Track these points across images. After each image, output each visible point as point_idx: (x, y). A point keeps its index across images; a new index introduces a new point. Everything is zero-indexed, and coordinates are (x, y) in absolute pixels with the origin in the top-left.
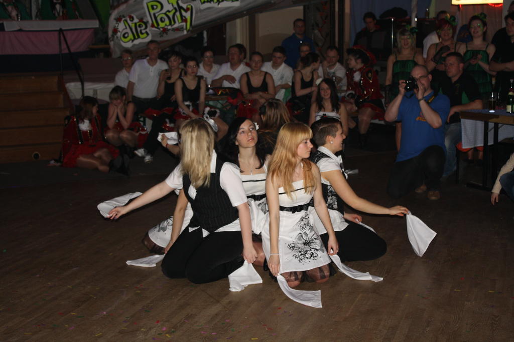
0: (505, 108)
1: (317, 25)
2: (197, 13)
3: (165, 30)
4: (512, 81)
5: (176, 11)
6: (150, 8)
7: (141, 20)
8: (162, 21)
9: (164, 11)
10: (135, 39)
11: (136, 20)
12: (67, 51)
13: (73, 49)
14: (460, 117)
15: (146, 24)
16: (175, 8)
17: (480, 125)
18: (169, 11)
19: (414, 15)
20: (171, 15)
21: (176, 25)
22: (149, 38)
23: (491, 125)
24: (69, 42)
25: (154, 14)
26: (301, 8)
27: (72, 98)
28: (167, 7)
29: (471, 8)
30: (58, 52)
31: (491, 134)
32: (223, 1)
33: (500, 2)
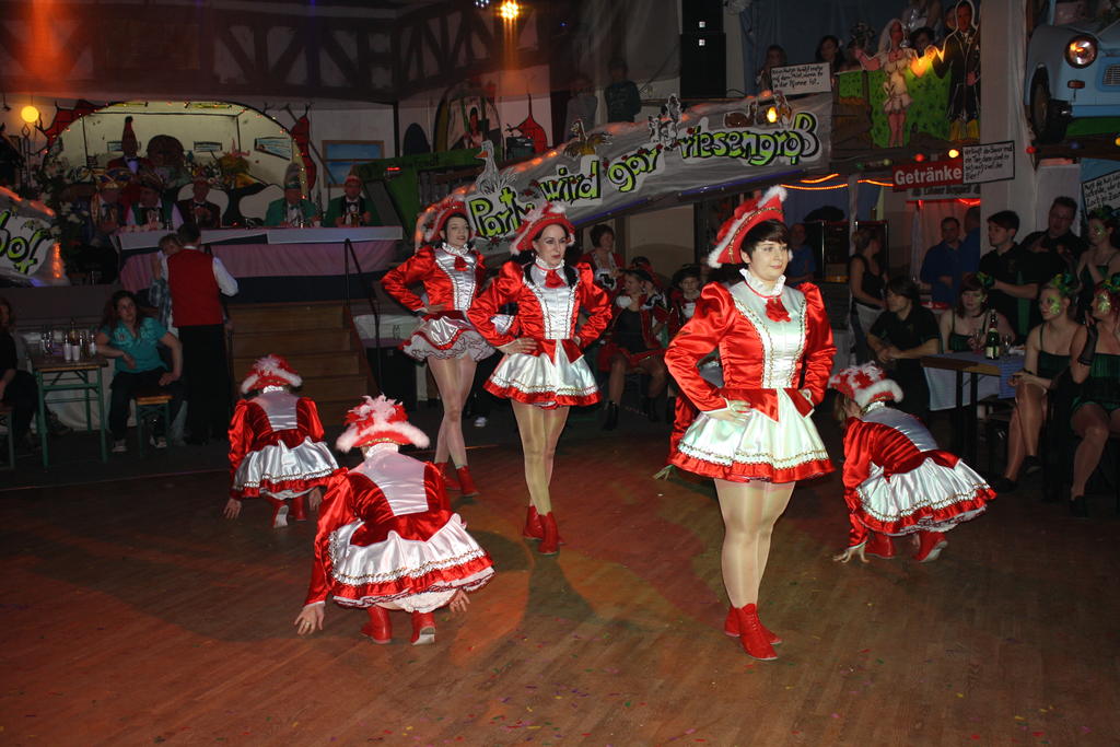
0: (985, 351)
3: (495, 241)
5: (511, 213)
6: (475, 210)
8: (491, 228)
9: (494, 213)
12: (356, 272)
13: (365, 268)
14: (922, 364)
16: (510, 209)
17: (951, 375)
18: (500, 213)
19: (853, 217)
20: (503, 218)
21: (512, 233)
23: (967, 376)
24: (359, 261)
25: (480, 218)
26: (691, 207)
27: (363, 337)
28: (499, 207)
29: (936, 205)
30: (343, 273)
31: (967, 390)
32: (578, 197)
33: (976, 196)
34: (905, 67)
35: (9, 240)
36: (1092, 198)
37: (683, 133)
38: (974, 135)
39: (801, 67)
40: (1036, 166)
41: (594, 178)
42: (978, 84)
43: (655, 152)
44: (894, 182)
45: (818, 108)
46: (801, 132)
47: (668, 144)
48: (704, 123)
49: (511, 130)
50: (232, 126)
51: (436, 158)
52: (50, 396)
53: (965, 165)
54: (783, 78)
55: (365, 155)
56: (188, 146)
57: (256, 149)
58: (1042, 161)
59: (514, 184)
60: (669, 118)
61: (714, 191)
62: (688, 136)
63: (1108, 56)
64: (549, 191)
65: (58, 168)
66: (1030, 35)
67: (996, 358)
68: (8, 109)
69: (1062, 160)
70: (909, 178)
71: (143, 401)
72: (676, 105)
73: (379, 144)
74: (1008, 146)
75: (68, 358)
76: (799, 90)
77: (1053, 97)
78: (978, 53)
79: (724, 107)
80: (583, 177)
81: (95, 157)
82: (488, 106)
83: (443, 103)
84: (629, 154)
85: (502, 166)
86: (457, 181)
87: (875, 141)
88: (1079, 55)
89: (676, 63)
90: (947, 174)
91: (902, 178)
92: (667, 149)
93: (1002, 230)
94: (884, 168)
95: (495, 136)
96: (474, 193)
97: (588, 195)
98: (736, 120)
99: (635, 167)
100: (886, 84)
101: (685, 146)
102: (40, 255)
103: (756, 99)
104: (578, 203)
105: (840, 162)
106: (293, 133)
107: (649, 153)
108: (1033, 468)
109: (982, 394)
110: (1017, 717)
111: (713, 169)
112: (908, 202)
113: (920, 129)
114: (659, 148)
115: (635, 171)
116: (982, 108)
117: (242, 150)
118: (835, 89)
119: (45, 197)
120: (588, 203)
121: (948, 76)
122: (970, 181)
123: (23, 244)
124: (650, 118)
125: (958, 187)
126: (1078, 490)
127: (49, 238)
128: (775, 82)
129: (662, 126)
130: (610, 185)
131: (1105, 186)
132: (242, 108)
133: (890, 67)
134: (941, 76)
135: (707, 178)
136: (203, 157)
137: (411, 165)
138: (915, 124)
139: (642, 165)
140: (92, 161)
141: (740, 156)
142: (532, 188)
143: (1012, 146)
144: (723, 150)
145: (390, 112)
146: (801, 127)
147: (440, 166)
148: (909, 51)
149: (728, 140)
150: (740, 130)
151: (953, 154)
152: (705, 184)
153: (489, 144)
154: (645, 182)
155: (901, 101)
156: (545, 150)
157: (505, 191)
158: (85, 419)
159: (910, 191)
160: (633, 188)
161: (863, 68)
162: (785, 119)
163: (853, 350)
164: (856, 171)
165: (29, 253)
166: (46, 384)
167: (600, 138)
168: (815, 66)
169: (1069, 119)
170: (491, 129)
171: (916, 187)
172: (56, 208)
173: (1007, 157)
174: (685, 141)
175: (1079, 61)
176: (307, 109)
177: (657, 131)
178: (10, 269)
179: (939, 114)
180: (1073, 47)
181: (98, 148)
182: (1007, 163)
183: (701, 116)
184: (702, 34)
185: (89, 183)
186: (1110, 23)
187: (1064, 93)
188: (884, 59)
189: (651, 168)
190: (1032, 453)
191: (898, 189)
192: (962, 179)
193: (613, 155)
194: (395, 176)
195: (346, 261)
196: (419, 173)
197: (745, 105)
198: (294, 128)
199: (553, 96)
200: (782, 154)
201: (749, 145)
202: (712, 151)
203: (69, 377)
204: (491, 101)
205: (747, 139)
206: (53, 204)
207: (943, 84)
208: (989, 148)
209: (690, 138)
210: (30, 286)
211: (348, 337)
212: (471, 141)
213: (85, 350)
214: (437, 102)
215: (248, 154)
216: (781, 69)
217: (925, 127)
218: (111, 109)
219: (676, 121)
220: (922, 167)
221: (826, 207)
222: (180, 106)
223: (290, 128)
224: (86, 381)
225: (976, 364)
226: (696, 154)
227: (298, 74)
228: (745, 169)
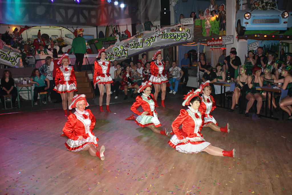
0: (227, 81)
1: (168, 55)
2: (129, 51)
3: (119, 57)
4: (229, 72)
5: (123, 51)
6: (115, 50)
7: (112, 54)
8: (118, 54)
9: (119, 51)
10: (110, 60)
11: (110, 54)
12: (88, 64)
13: (90, 64)
14: (214, 84)
15: (113, 55)
17: (220, 86)
19: (198, 52)
20: (121, 52)
21: (123, 55)
22: (114, 60)
23: (223, 87)
24: (89, 61)
25: (116, 52)
26: (163, 49)
27: (90, 79)
28: (120, 50)
29: (216, 49)
30: (85, 64)
31: (223, 90)
32: (138, 47)
33: (225, 47)
34: (210, 19)
35: (10, 57)
36: (250, 48)
37: (161, 33)
38: (225, 34)
39: (187, 19)
40: (238, 41)
41: (141, 43)
42: (226, 23)
43: (155, 37)
44: (208, 45)
45: (191, 28)
46: (187, 33)
47: (158, 36)
48: (166, 31)
49: (123, 32)
50: (60, 32)
51: (106, 39)
52: (20, 92)
53: (223, 40)
54: (183, 21)
55: (90, 38)
56: (50, 36)
57: (65, 37)
58: (239, 40)
59: (123, 44)
60: (158, 30)
61: (168, 46)
62: (162, 34)
63: (253, 17)
64: (131, 46)
65: (21, 41)
66: (237, 12)
67: (229, 83)
68: (9, 28)
69: (244, 40)
70: (211, 43)
71: (41, 93)
72: (159, 27)
73: (93, 36)
74: (232, 36)
75: (24, 84)
76: (187, 24)
77: (242, 26)
78: (225, 16)
79: (170, 27)
80: (139, 43)
81: (29, 39)
82: (117, 27)
83: (107, 26)
84: (149, 38)
85: (121, 40)
86: (110, 44)
87: (203, 35)
88: (247, 17)
89: (159, 17)
90: (219, 42)
91: (209, 43)
92: (157, 37)
93: (233, 55)
94: (205, 41)
95: (119, 34)
96: (115, 46)
97: (140, 47)
98: (173, 30)
99: (150, 41)
100: (205, 23)
101: (161, 36)
102: (17, 61)
103: (177, 26)
104: (138, 49)
105: (196, 40)
106: (74, 33)
107: (153, 37)
108: (237, 107)
109: (226, 91)
110: (234, 160)
111: (167, 41)
112: (210, 49)
113: (213, 32)
114: (156, 36)
115: (150, 42)
116: (226, 28)
117: (62, 37)
118: (194, 23)
119: (18, 48)
120: (140, 49)
121: (219, 21)
122: (224, 44)
123: (13, 58)
124: (154, 30)
125: (221, 45)
126: (247, 111)
127: (19, 57)
128: (181, 22)
129: (156, 32)
130: (145, 45)
131: (253, 45)
132: (62, 28)
133: (206, 19)
134: (218, 21)
135: (167, 43)
136: (54, 39)
137: (100, 40)
138: (212, 31)
139: (152, 40)
140: (29, 40)
141: (173, 38)
142: (128, 45)
143: (233, 36)
144: (170, 37)
145: (96, 28)
146: (187, 32)
147: (107, 40)
148: (210, 15)
149: (171, 35)
150: (174, 32)
151: (220, 38)
152: (166, 45)
153: (118, 35)
154: (153, 44)
155: (209, 26)
156: (130, 37)
157: (121, 46)
158: (28, 97)
159: (211, 46)
160: (150, 45)
161: (201, 19)
162: (183, 30)
163: (198, 81)
164: (199, 42)
165: (15, 60)
166: (19, 90)
167: (143, 34)
168: (190, 18)
169: (245, 31)
170: (118, 32)
171: (212, 45)
172: (21, 50)
173: (232, 39)
174: (161, 35)
175: (247, 18)
176: (77, 28)
177: (155, 33)
178: (10, 64)
179: (217, 29)
180: (246, 15)
181: (30, 37)
182: (232, 40)
183: (165, 29)
184: (165, 11)
185: (28, 44)
186: (254, 10)
187: (244, 25)
188: (205, 17)
189: (154, 41)
190: (237, 103)
191: (208, 46)
192: (222, 44)
193: (145, 38)
194: (97, 43)
195: (86, 62)
196: (102, 42)
197: (175, 27)
198: (74, 32)
199: (132, 25)
200: (183, 38)
201: (175, 36)
202: (167, 37)
203: (24, 88)
204: (118, 26)
205: (175, 34)
206: (20, 49)
207: (218, 23)
208: (228, 37)
209: (163, 34)
210: (15, 68)
211: (86, 78)
212: (114, 35)
213: (28, 82)
214: (106, 26)
215: (64, 38)
216: (183, 19)
217: (214, 32)
218: (33, 28)
219: (159, 30)
220: (213, 41)
221: (192, 50)
222: (48, 27)
223: (73, 32)
224: (28, 89)
225: (225, 84)
226: (164, 38)
227: (75, 20)
228: (175, 41)
